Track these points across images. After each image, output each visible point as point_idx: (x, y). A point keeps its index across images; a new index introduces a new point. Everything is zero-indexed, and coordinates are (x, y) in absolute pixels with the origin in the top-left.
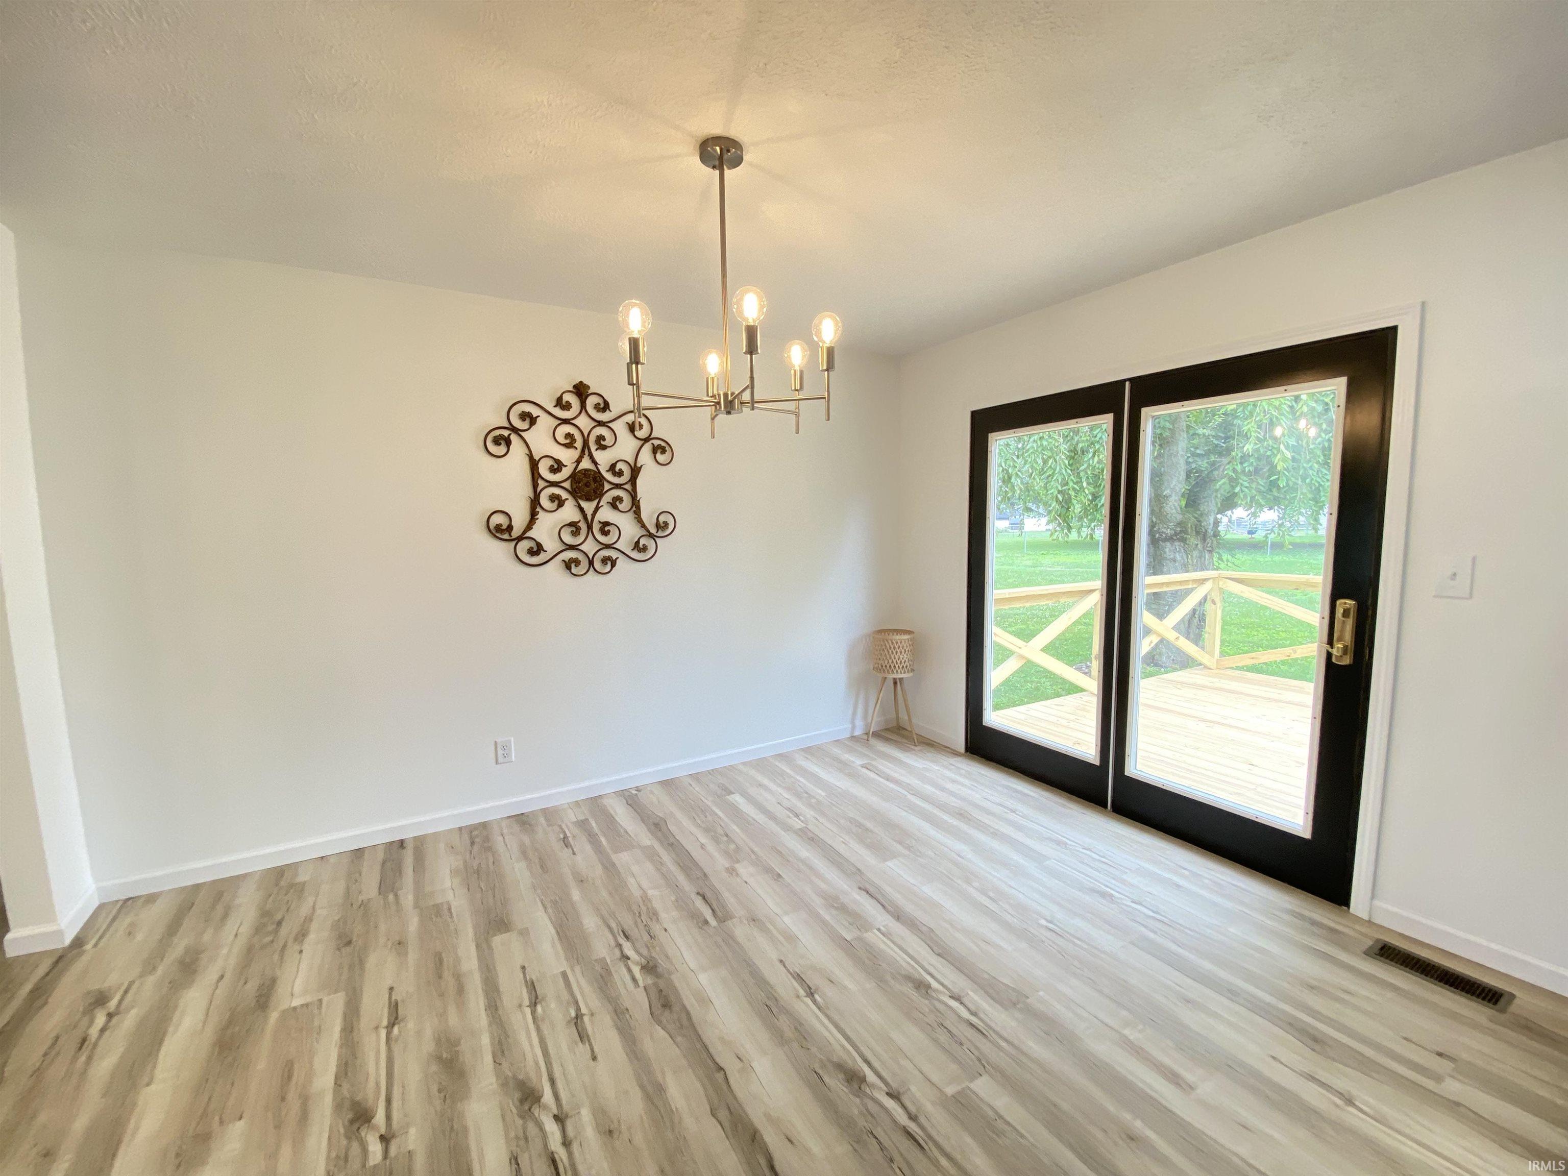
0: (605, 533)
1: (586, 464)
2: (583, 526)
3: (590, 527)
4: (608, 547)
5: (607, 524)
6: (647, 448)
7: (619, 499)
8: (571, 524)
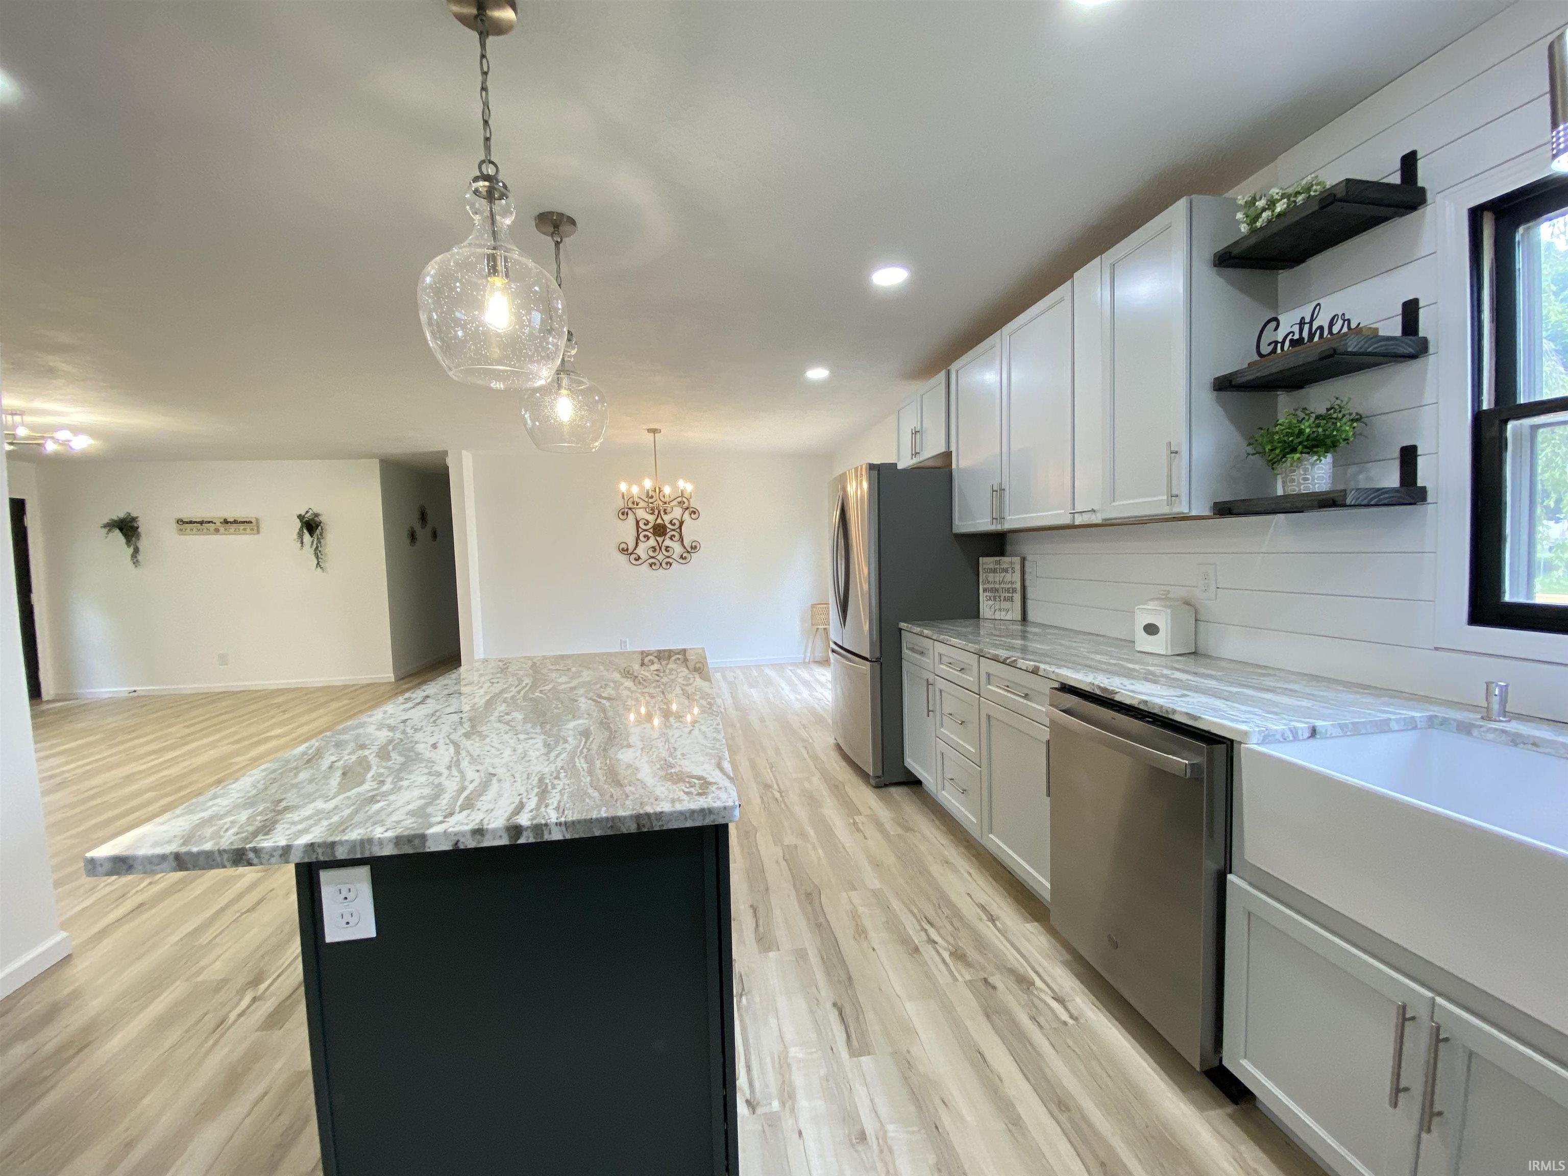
0: (667, 551)
1: (659, 521)
2: (658, 548)
3: (660, 548)
4: (668, 557)
5: (667, 547)
6: (687, 513)
7: (674, 536)
8: (653, 547)
